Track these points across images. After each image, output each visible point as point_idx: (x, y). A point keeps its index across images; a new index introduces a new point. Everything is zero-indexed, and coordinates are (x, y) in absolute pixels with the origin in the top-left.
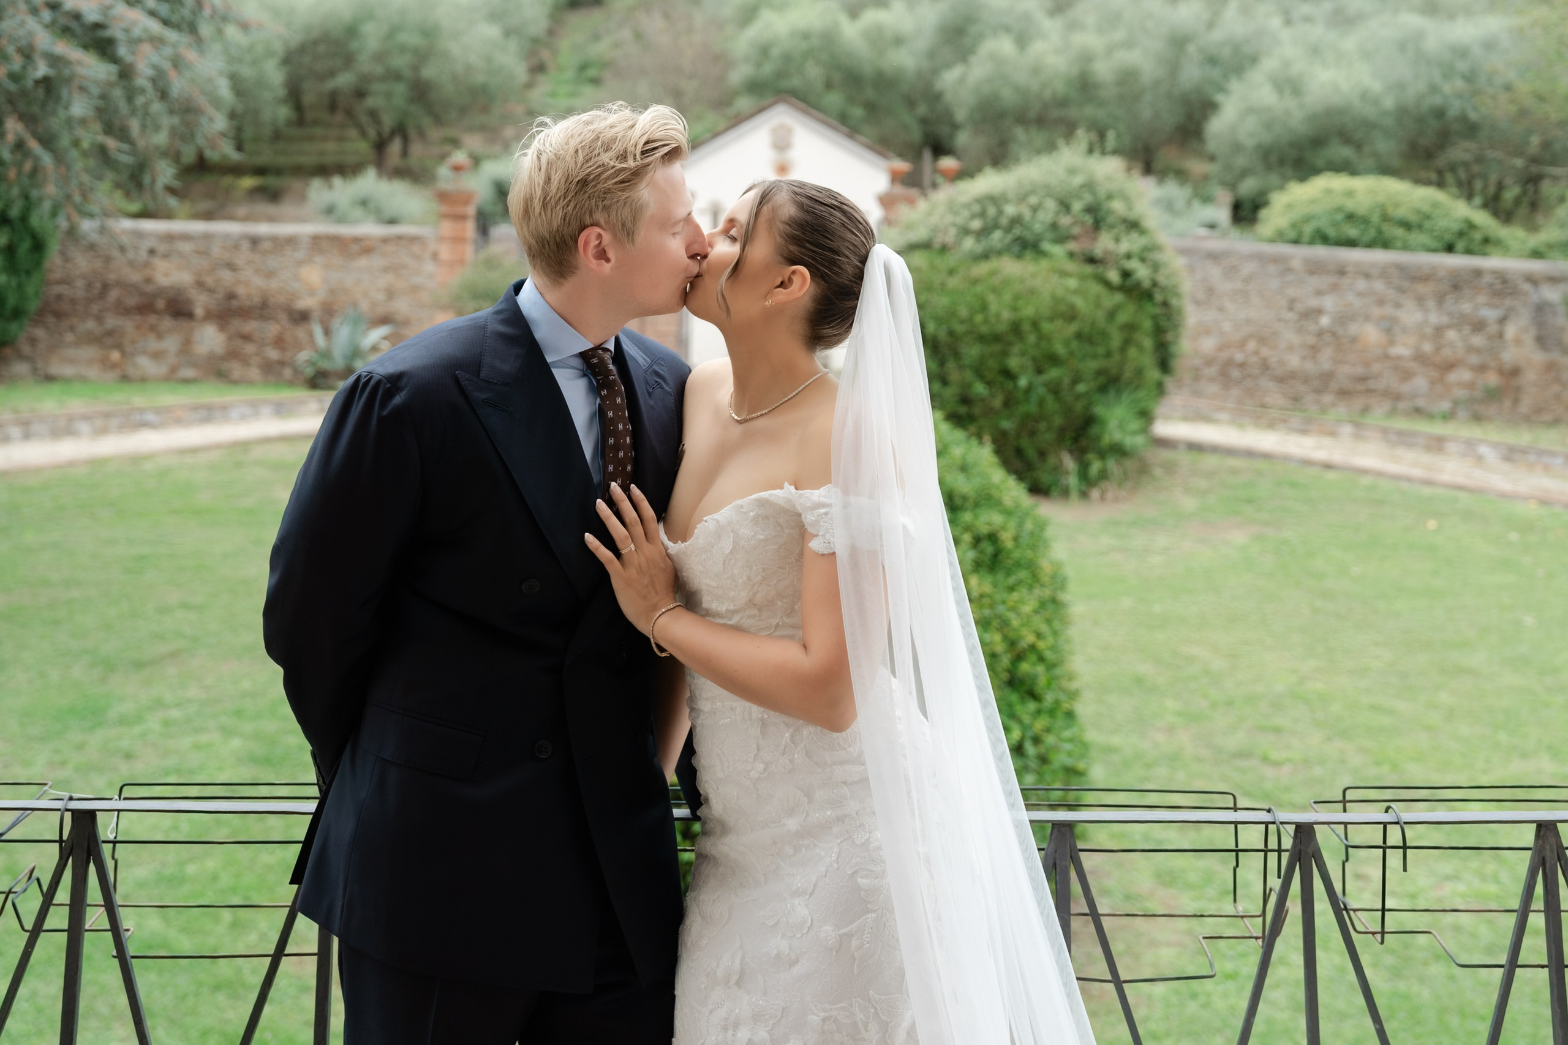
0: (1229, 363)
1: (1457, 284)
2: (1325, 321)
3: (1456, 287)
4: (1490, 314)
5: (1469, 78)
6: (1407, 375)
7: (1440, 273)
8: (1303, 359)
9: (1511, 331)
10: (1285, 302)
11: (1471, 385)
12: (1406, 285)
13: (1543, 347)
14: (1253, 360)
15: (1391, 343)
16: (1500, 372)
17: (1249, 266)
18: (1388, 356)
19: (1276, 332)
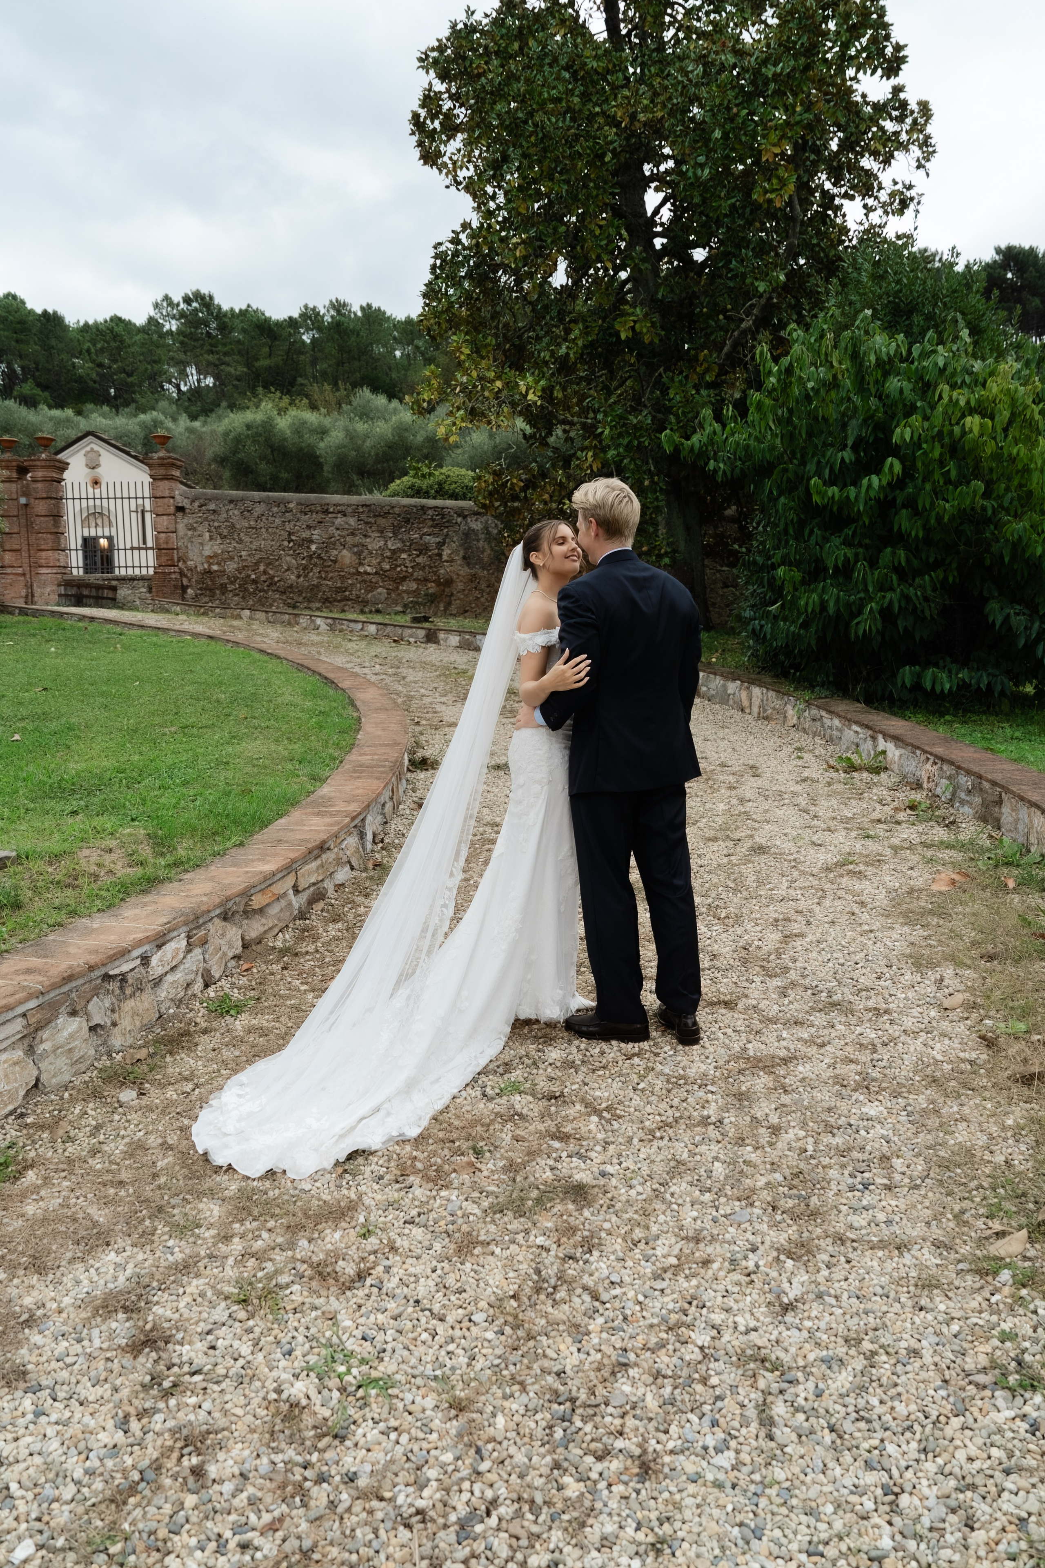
0: (247, 579)
1: (408, 518)
2: (314, 548)
3: (407, 521)
4: (431, 540)
6: (372, 587)
7: (397, 510)
8: (298, 577)
9: (446, 552)
10: (286, 535)
11: (416, 593)
12: (372, 520)
13: (468, 564)
14: (263, 578)
15: (361, 564)
16: (438, 583)
17: (259, 509)
18: (359, 573)
19: (280, 558)
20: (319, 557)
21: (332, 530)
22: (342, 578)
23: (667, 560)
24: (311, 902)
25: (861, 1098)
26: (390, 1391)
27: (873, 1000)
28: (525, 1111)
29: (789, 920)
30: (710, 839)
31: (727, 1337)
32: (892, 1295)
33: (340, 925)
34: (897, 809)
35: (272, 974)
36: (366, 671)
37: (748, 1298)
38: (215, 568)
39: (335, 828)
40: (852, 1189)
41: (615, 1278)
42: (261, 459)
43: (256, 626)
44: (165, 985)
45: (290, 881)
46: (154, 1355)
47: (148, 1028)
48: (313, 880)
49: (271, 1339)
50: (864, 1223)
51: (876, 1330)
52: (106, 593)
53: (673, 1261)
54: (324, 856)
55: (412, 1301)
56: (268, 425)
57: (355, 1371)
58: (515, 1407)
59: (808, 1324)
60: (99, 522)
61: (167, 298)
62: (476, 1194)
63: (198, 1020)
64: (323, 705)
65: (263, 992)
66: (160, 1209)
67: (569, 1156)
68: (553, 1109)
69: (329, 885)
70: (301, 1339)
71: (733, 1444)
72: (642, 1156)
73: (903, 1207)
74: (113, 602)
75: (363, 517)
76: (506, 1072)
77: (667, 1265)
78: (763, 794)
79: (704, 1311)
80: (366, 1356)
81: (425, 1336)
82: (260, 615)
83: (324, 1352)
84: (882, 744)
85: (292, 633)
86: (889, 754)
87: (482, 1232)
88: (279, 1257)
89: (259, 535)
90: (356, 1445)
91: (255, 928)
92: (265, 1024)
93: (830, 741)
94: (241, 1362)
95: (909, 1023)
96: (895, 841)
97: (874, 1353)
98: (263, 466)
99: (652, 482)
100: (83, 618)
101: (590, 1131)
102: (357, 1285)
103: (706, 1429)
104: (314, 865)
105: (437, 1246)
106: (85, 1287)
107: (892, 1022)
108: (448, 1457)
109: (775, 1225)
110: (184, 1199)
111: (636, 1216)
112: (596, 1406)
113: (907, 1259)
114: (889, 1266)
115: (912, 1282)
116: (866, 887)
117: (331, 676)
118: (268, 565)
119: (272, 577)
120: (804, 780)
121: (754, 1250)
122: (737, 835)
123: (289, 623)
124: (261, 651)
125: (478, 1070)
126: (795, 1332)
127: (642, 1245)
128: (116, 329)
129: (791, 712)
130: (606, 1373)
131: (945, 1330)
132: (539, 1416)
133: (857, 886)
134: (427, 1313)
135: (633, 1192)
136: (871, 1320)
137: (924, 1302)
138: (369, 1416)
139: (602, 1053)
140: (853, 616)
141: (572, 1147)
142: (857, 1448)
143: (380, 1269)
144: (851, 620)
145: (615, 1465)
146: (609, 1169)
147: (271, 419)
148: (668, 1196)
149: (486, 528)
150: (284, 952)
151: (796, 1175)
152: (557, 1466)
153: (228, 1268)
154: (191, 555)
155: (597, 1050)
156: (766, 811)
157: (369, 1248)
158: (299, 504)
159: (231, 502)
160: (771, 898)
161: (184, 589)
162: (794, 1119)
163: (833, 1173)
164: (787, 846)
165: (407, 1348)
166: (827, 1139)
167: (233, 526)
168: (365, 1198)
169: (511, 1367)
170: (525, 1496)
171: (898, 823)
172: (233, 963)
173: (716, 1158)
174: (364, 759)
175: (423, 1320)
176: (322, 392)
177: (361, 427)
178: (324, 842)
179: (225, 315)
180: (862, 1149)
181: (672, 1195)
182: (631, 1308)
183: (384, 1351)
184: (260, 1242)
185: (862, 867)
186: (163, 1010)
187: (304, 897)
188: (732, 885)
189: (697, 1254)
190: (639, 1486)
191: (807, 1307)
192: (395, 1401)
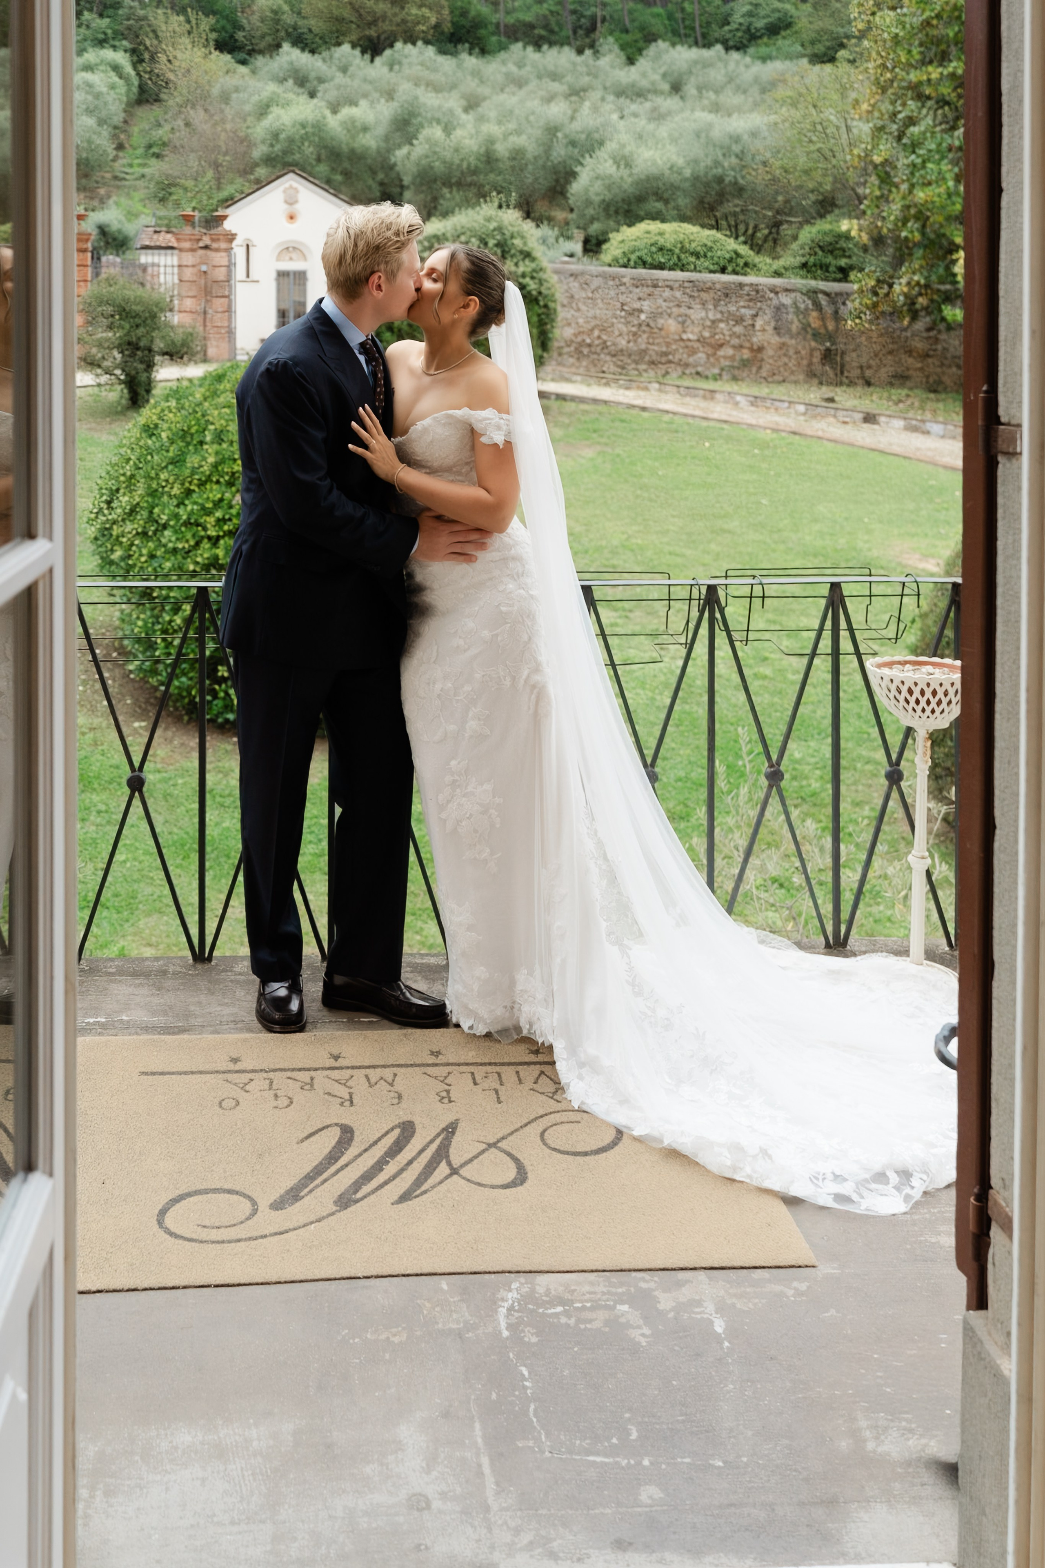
0: (582, 343)
1: (727, 293)
2: (643, 317)
3: (727, 295)
4: (747, 313)
5: (740, 156)
6: (693, 352)
7: (718, 286)
8: (629, 342)
9: (759, 323)
10: (619, 305)
11: (732, 358)
12: (696, 294)
13: (779, 334)
14: (597, 342)
15: (684, 332)
16: (751, 350)
17: (596, 282)
18: (681, 340)
19: (613, 325)
20: (648, 325)
21: (660, 301)
22: (668, 344)
75: (686, 291)
89: (594, 305)
118: (601, 331)
119: (605, 342)
149: (795, 303)
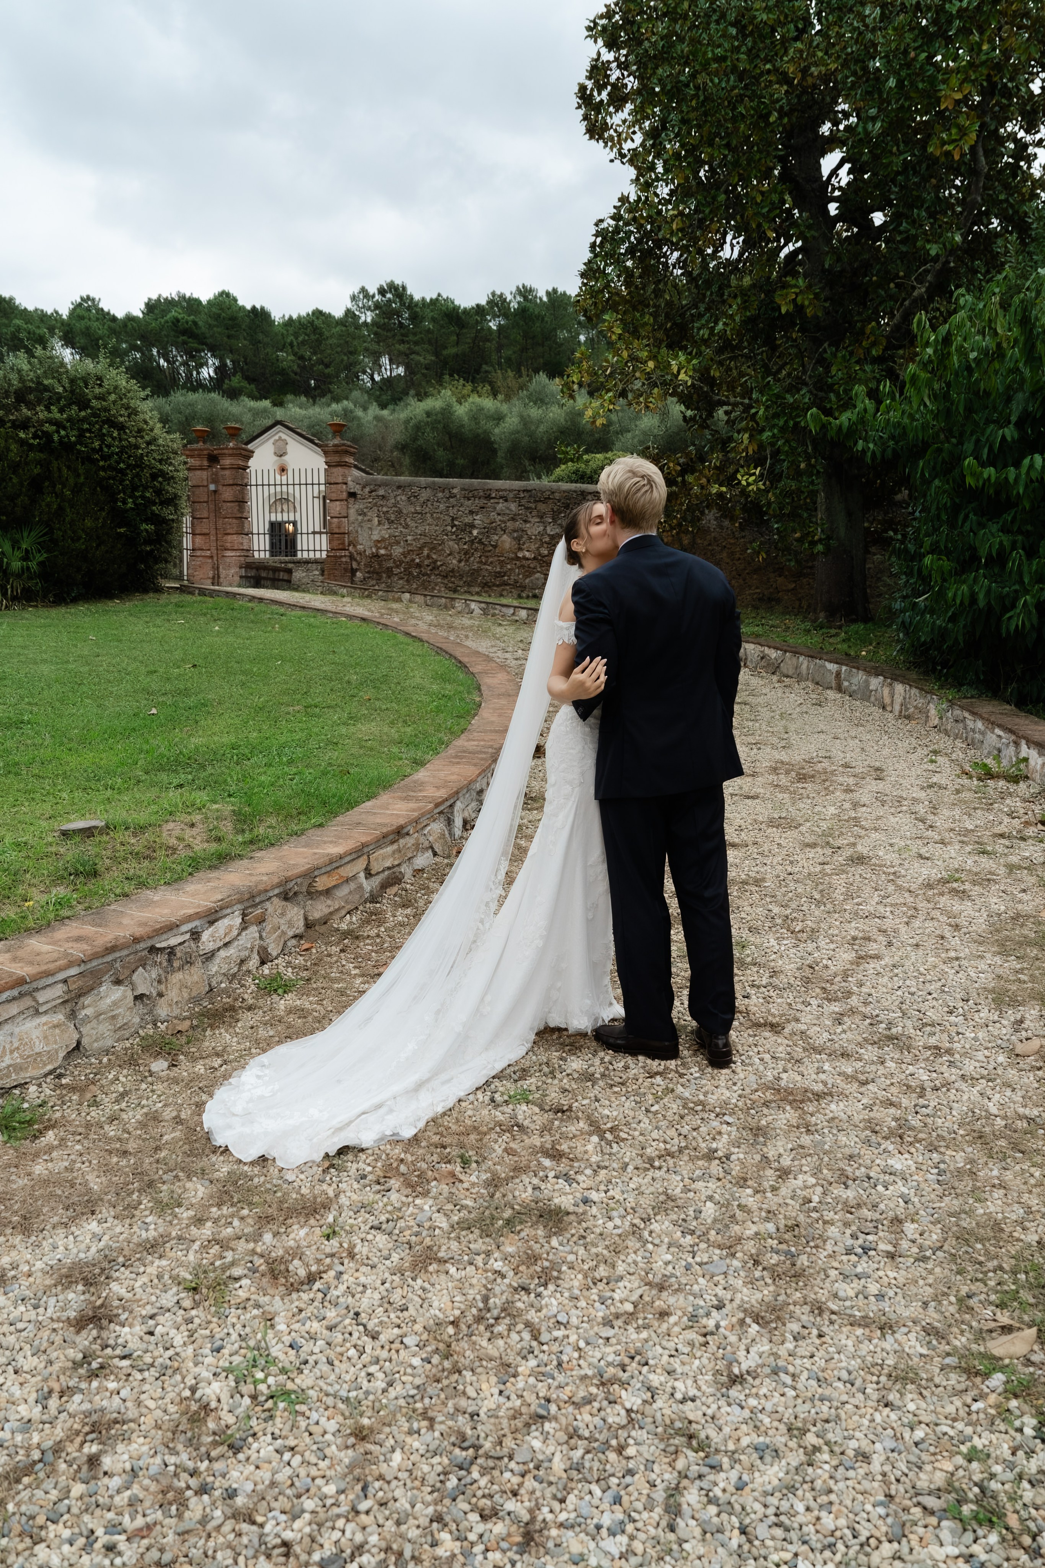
7: (557, 496)
8: (460, 561)
10: (449, 520)
12: (532, 505)
14: (426, 562)
15: (520, 549)
17: (425, 495)
18: (518, 558)
19: (443, 542)
20: (480, 542)
21: (493, 515)
22: (501, 563)
23: (820, 547)
24: (385, 886)
25: (891, 1148)
26: (297, 1407)
27: (937, 1037)
28: (526, 1123)
29: (869, 939)
30: (808, 845)
31: (659, 1403)
32: (858, 1383)
33: (409, 911)
34: (1027, 824)
35: (330, 955)
36: (508, 655)
37: (697, 1362)
38: (382, 552)
39: (416, 814)
40: (849, 1252)
41: (562, 1318)
42: (438, 445)
43: (414, 609)
44: (217, 960)
45: (361, 864)
46: (94, 1333)
47: (196, 1000)
48: (388, 864)
49: (207, 1332)
50: (851, 1293)
51: (827, 1421)
52: (282, 575)
53: (629, 1307)
54: (402, 841)
55: (351, 1314)
56: (446, 412)
57: (271, 1380)
58: (416, 1444)
59: (753, 1402)
60: (285, 507)
61: (363, 290)
62: (450, 1206)
63: (246, 996)
64: (449, 689)
65: (315, 973)
66: (151, 1184)
67: (556, 1177)
68: (557, 1123)
69: (407, 870)
70: (234, 1336)
71: (630, 1528)
72: (632, 1186)
73: (901, 1280)
74: (287, 584)
75: (523, 502)
76: (520, 1079)
77: (621, 1311)
78: (881, 799)
79: (645, 1369)
80: (287, 1366)
81: (352, 1352)
82: (419, 598)
83: (249, 1355)
84: (1024, 751)
85: (446, 617)
86: (1032, 762)
87: (444, 1248)
88: (242, 1246)
89: (424, 520)
90: (248, 1459)
91: (319, 909)
92: (307, 1005)
93: (971, 744)
94: (170, 1352)
95: (970, 1067)
96: (1014, 859)
97: (816, 1449)
98: (440, 453)
99: (809, 465)
100: (253, 598)
101: (586, 1152)
102: (305, 1287)
103: (605, 1506)
104: (390, 849)
105: (395, 1257)
106: (60, 1254)
107: (951, 1064)
108: (330, 1489)
109: (751, 1282)
110: (176, 1177)
111: (605, 1252)
112: (500, 1458)
113: (889, 1343)
114: (865, 1347)
115: (886, 1371)
116: (965, 909)
117: (465, 660)
118: (431, 549)
119: (435, 561)
120: (931, 786)
121: (719, 1308)
122: (840, 842)
123: (446, 607)
124: (407, 634)
125: (493, 1073)
126: (736, 1409)
127: (601, 1285)
128: (316, 322)
129: (933, 712)
130: (519, 1423)
131: (907, 1435)
132: (437, 1459)
133: (957, 906)
134: (361, 1328)
135: (610, 1225)
136: (825, 1409)
137: (893, 1397)
138: (269, 1430)
139: (626, 1067)
140: (1006, 610)
141: (563, 1167)
142: (765, 1558)
143: (332, 1273)
144: (1002, 615)
145: (499, 1528)
146: (594, 1196)
147: (449, 406)
148: (646, 1234)
150: (347, 934)
151: (790, 1228)
152: (438, 1518)
153: (191, 1252)
154: (360, 539)
155: (622, 1064)
156: (878, 818)
157: (328, 1250)
158: (463, 489)
159: (399, 487)
160: (856, 914)
161: (353, 572)
162: (807, 1164)
163: (833, 1231)
164: (890, 857)
165: (330, 1363)
166: (838, 1191)
167: (400, 512)
168: (342, 1196)
169: (427, 1401)
170: (395, 1547)
171: (1023, 839)
172: (294, 942)
173: (710, 1198)
174: (471, 745)
175: (356, 1335)
176: (505, 378)
177: (535, 412)
178: (402, 827)
179: (417, 304)
180: (875, 1206)
181: (651, 1232)
182: (571, 1352)
183: (306, 1362)
184: (229, 1230)
185: (967, 886)
186: (214, 984)
187: (376, 881)
188: (817, 896)
189: (657, 1303)
190: (517, 1557)
191: (757, 1382)
192: (299, 1418)
